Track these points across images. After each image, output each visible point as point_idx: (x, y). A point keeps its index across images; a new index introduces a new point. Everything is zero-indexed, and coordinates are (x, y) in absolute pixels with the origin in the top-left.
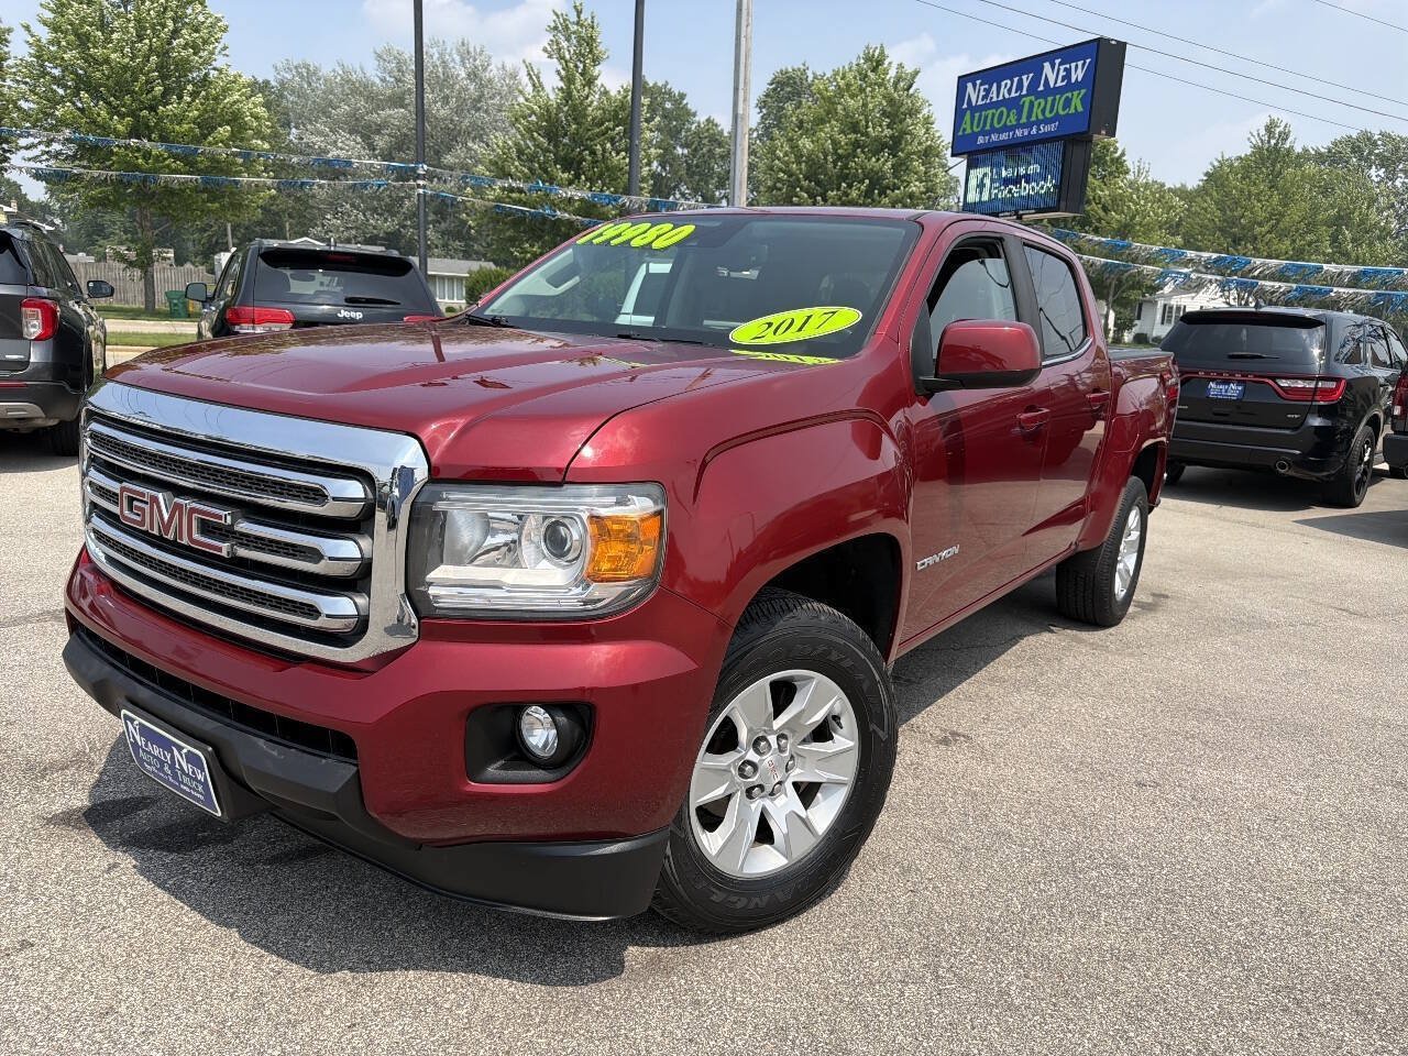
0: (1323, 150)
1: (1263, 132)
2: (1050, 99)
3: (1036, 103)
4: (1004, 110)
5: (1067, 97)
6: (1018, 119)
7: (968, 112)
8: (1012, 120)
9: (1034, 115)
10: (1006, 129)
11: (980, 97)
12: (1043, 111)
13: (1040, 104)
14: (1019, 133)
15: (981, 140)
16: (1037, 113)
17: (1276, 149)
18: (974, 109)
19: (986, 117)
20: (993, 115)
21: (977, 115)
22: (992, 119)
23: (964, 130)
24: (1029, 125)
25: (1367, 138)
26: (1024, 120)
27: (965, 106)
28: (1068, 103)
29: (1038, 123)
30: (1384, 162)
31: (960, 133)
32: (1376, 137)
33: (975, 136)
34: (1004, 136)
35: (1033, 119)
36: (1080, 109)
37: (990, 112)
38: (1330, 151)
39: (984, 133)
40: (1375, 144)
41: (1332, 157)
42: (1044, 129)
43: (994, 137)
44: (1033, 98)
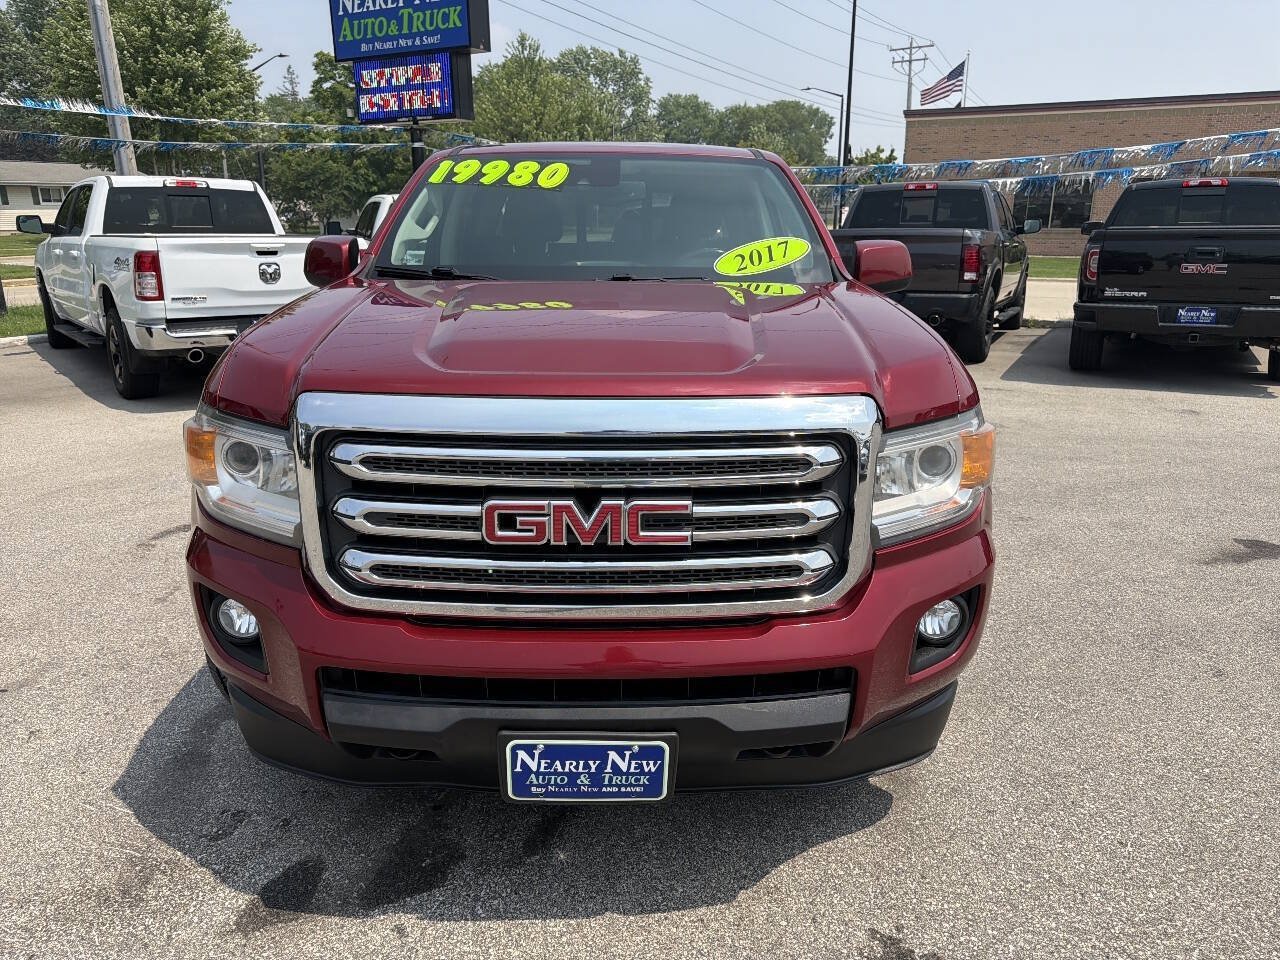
0: (555, 61)
1: (516, 44)
2: (428, 13)
3: (415, 15)
4: (384, 20)
5: (444, 13)
6: (400, 29)
7: (346, 20)
8: (393, 30)
9: (415, 27)
10: (387, 38)
11: (356, 6)
12: (423, 23)
13: (418, 17)
14: (402, 42)
15: (364, 47)
16: (417, 25)
17: (530, 60)
18: (352, 17)
19: (366, 26)
20: (373, 24)
21: (356, 22)
22: (373, 28)
23: (345, 36)
24: (411, 36)
25: (582, 51)
26: (405, 31)
27: (341, 13)
28: (445, 19)
29: (420, 35)
30: (599, 73)
31: (341, 40)
32: (589, 51)
33: (357, 43)
34: (388, 45)
35: (415, 30)
36: (459, 24)
37: (370, 21)
38: (559, 61)
39: (365, 40)
40: (588, 56)
41: (561, 66)
42: (428, 41)
43: (378, 46)
44: (410, 10)
